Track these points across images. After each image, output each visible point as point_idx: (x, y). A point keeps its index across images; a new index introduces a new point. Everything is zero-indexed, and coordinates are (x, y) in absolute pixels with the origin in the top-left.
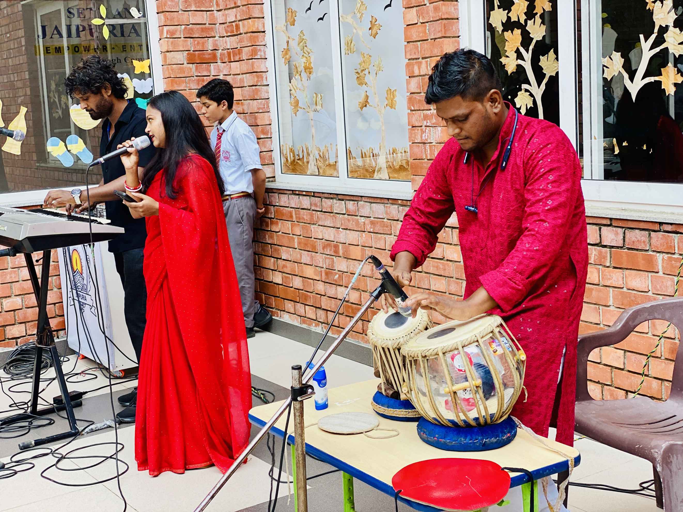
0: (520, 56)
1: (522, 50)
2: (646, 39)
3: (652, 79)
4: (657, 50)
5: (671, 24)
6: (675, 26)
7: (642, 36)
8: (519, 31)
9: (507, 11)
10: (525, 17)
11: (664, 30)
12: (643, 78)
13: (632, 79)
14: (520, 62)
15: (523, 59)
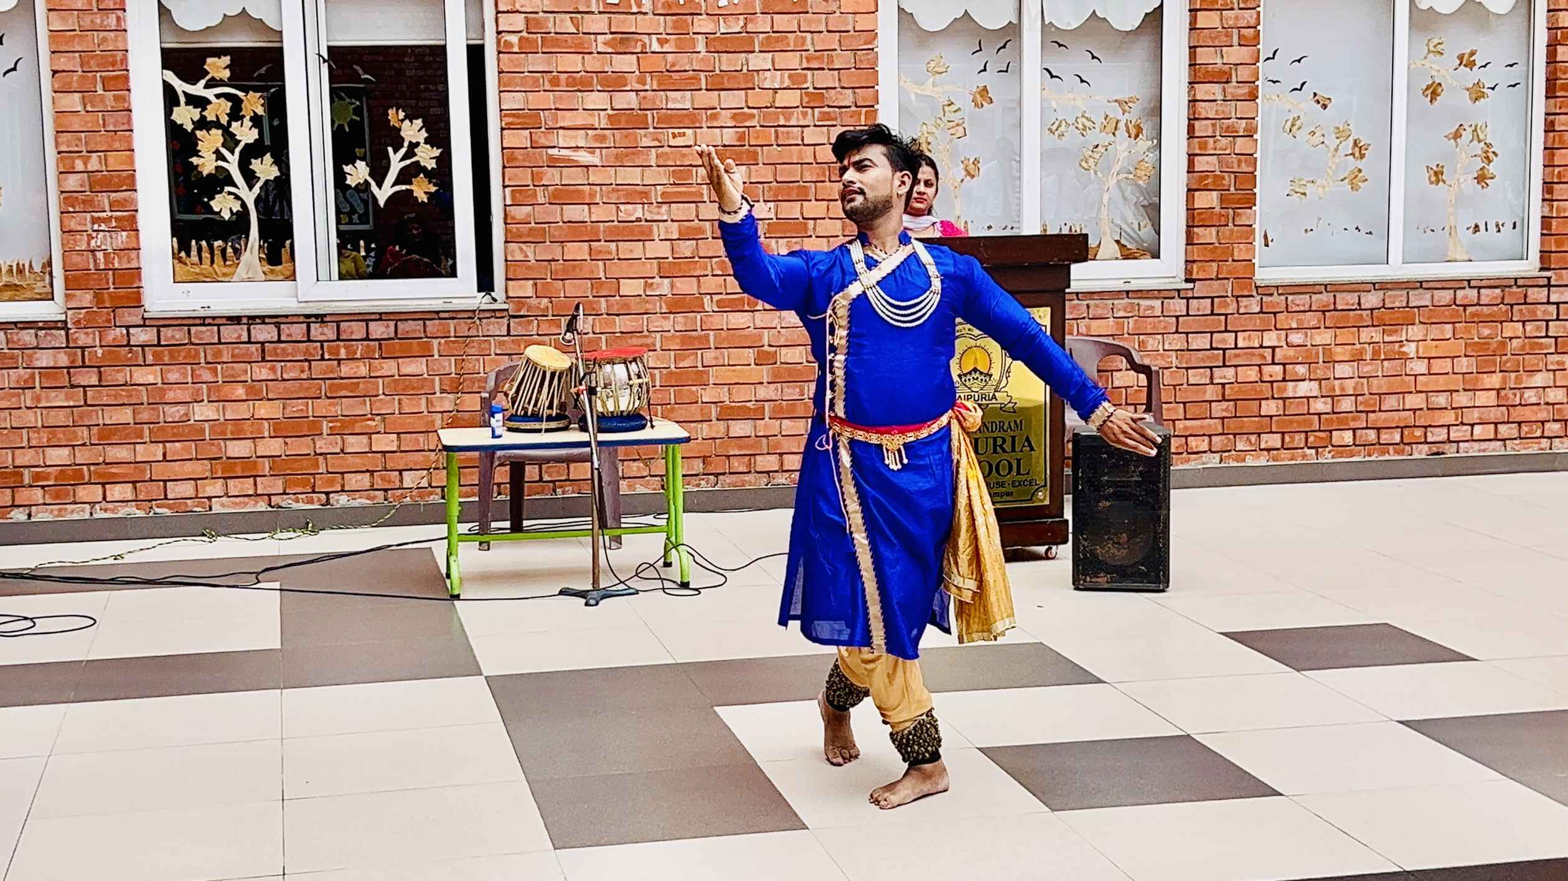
0: (220, 156)
1: (224, 151)
2: (395, 152)
3: (404, 187)
4: (408, 162)
5: (422, 141)
6: (426, 143)
7: (390, 149)
8: (220, 132)
9: (200, 110)
10: (227, 118)
11: (413, 146)
12: (393, 185)
13: (380, 186)
14: (221, 163)
15: (225, 160)
